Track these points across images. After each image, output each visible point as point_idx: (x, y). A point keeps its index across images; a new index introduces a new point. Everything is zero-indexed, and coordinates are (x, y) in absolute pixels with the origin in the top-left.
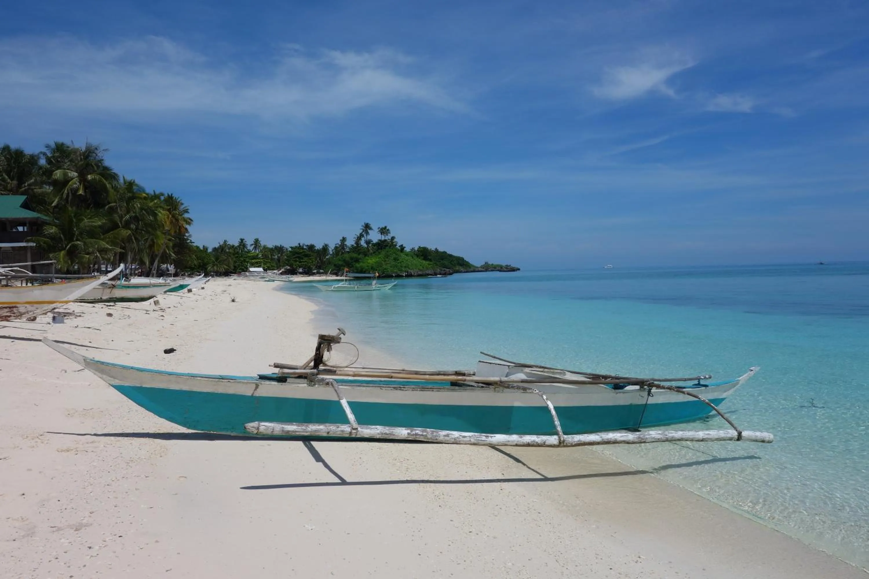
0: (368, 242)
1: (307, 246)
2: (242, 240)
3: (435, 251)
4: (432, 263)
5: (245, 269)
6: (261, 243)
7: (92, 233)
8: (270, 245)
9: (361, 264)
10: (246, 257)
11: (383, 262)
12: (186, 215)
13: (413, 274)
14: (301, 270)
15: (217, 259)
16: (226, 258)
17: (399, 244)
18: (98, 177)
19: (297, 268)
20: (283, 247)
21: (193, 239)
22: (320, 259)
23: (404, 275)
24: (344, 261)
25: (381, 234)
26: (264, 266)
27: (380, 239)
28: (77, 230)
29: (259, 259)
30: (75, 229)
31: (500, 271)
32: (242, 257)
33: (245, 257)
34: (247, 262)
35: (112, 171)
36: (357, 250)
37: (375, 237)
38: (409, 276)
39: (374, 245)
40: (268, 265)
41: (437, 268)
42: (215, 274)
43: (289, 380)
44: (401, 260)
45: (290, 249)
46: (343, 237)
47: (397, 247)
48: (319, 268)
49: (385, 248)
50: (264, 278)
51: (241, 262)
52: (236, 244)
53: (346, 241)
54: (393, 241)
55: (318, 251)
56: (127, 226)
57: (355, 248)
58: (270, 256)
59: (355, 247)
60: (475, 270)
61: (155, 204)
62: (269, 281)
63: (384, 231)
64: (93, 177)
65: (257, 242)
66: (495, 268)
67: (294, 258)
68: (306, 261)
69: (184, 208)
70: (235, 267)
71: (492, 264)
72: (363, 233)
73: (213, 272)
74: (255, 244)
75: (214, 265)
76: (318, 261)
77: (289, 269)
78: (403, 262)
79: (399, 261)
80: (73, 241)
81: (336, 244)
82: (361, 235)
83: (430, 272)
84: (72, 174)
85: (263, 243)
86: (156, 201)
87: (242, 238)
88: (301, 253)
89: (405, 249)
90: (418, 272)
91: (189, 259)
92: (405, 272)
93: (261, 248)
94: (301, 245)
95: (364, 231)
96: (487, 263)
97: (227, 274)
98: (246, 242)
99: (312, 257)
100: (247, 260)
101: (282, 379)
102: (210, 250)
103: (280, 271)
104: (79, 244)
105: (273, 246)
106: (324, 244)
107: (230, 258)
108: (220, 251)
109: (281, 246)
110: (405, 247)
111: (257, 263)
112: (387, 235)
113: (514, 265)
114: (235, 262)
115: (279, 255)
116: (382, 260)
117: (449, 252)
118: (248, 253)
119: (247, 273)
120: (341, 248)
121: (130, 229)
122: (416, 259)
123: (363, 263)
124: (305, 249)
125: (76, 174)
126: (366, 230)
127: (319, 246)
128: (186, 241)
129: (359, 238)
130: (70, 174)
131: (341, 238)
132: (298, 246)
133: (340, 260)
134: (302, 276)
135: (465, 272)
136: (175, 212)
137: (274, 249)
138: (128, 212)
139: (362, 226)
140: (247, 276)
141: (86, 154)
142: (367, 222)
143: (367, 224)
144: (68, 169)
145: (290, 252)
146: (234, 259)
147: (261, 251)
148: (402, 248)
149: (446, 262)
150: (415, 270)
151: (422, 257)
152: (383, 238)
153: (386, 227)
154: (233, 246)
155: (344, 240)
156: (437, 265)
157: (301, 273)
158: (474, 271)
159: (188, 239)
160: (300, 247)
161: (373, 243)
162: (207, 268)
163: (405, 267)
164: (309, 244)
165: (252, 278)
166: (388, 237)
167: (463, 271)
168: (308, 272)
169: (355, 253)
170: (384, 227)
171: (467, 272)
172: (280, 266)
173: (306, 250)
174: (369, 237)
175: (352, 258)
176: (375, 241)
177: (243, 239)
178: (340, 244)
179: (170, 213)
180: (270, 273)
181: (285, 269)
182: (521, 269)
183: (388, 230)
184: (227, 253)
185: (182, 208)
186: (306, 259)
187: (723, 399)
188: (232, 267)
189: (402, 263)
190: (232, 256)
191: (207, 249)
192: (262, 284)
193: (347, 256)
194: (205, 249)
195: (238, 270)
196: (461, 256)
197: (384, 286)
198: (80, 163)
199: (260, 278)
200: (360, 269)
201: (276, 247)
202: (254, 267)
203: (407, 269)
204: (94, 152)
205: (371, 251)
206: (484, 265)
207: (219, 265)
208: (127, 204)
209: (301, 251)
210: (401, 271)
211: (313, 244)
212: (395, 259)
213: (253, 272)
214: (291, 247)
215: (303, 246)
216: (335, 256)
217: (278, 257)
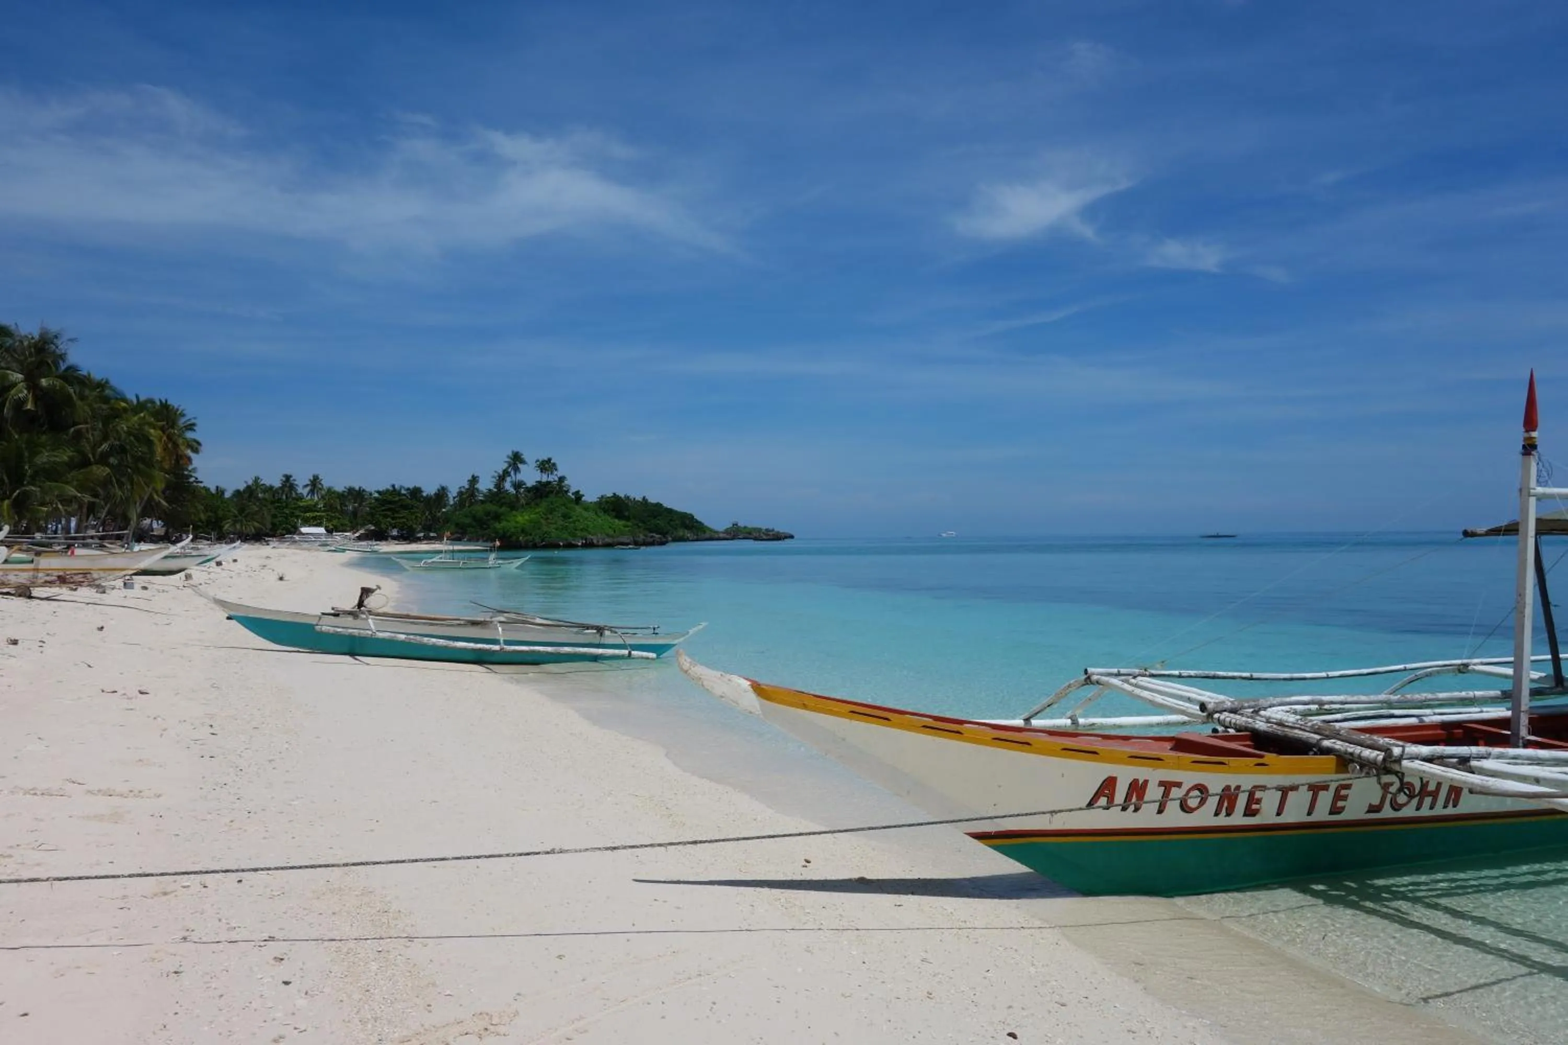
0: (518, 485)
1: (408, 489)
2: (288, 478)
3: (641, 503)
4: (629, 524)
5: (292, 530)
6: (322, 482)
7: (52, 473)
8: (339, 488)
9: (504, 524)
10: (295, 509)
11: (543, 521)
12: (189, 435)
13: (595, 541)
14: (395, 533)
15: (242, 510)
16: (257, 509)
17: (573, 490)
18: (58, 384)
19: (387, 528)
20: (364, 490)
21: (199, 475)
22: (431, 513)
23: (580, 544)
24: (474, 518)
25: (542, 472)
26: (327, 525)
27: (539, 479)
28: (29, 468)
29: (318, 512)
30: (27, 467)
31: (756, 539)
32: (286, 507)
33: (292, 509)
34: (297, 517)
35: (80, 372)
36: (497, 499)
37: (530, 476)
38: (589, 545)
39: (528, 490)
40: (335, 522)
41: (640, 532)
42: (236, 536)
43: (341, 615)
44: (575, 518)
45: (376, 495)
46: (473, 476)
47: (570, 494)
48: (427, 528)
49: (547, 496)
50: (328, 545)
51: (286, 518)
52: (277, 484)
53: (477, 482)
54: (563, 484)
55: (428, 499)
56: (103, 460)
57: (496, 494)
58: (339, 507)
59: (496, 492)
60: (713, 537)
61: (140, 418)
62: (335, 551)
63: (547, 466)
64: (51, 382)
65: (315, 483)
66: (750, 533)
67: (383, 511)
68: (403, 517)
69: (185, 422)
70: (273, 524)
71: (745, 527)
72: (509, 470)
73: (234, 534)
74: (312, 486)
75: (235, 522)
76: (427, 517)
77: (373, 530)
78: (579, 521)
79: (571, 520)
80: (23, 485)
81: (460, 488)
82: (506, 473)
83: (624, 539)
84: (15, 376)
85: (326, 483)
86: (142, 415)
87: (289, 474)
88: (395, 502)
89: (583, 499)
90: (604, 539)
91: (192, 510)
92: (582, 539)
93: (323, 492)
94: (396, 487)
95: (510, 466)
96: (736, 525)
97: (258, 537)
98: (294, 480)
99: (415, 510)
100: (297, 513)
101: (336, 615)
102: (227, 495)
103: (357, 535)
104: (33, 490)
105: (345, 488)
106: (441, 486)
107: (264, 508)
108: (246, 495)
109: (360, 488)
110: (583, 496)
111: (314, 518)
112: (552, 473)
113: (781, 529)
114: (274, 516)
115: (356, 505)
116: (542, 518)
117: (667, 504)
118: (297, 500)
119: (297, 537)
120: (469, 494)
121: (108, 465)
122: (603, 518)
123: (508, 521)
124: (404, 495)
125: (20, 376)
126: (515, 464)
127: (430, 489)
128: (188, 479)
129: (502, 478)
130: (11, 377)
131: (470, 478)
132: (391, 489)
133: (466, 516)
134: (397, 542)
135: (692, 541)
136: (172, 431)
137: (346, 494)
138: (105, 438)
139: (508, 457)
140: (295, 542)
141: (40, 345)
142: (516, 450)
143: (517, 453)
144: (8, 369)
145: (376, 499)
146: (273, 511)
147: (323, 497)
148: (578, 497)
149: (661, 522)
150: (599, 535)
151: (614, 514)
152: (545, 479)
153: (550, 460)
154: (271, 488)
155: (474, 480)
156: (639, 527)
157: (394, 538)
158: (711, 539)
159: (191, 476)
160: (394, 492)
161: (527, 488)
162: (223, 527)
163: (582, 530)
164: (411, 487)
165: (305, 545)
166: (553, 478)
167: (691, 539)
168: (408, 536)
169: (494, 504)
170: (546, 459)
171: (697, 540)
172: (357, 524)
173: (404, 497)
174: (520, 477)
175: (488, 514)
176: (530, 483)
177: (291, 476)
178: (467, 487)
179: (164, 432)
180: (338, 536)
181: (366, 530)
182: (796, 537)
183: (554, 464)
184: (259, 499)
185: (182, 422)
186: (404, 513)
187: (674, 645)
188: (269, 526)
189: (577, 522)
190: (270, 506)
191: (223, 492)
192: (324, 556)
193: (479, 509)
194: (220, 492)
195: (279, 532)
196: (688, 512)
197: (509, 563)
198: (29, 360)
199: (320, 546)
200: (501, 531)
201: (351, 490)
202: (310, 526)
203: (585, 534)
204: (52, 343)
205: (523, 501)
206: (730, 528)
207: (245, 522)
208: (103, 425)
209: (397, 499)
210: (574, 536)
211: (417, 486)
212: (566, 516)
213: (307, 534)
214: (379, 492)
215: (401, 489)
216: (458, 508)
217: (354, 508)
